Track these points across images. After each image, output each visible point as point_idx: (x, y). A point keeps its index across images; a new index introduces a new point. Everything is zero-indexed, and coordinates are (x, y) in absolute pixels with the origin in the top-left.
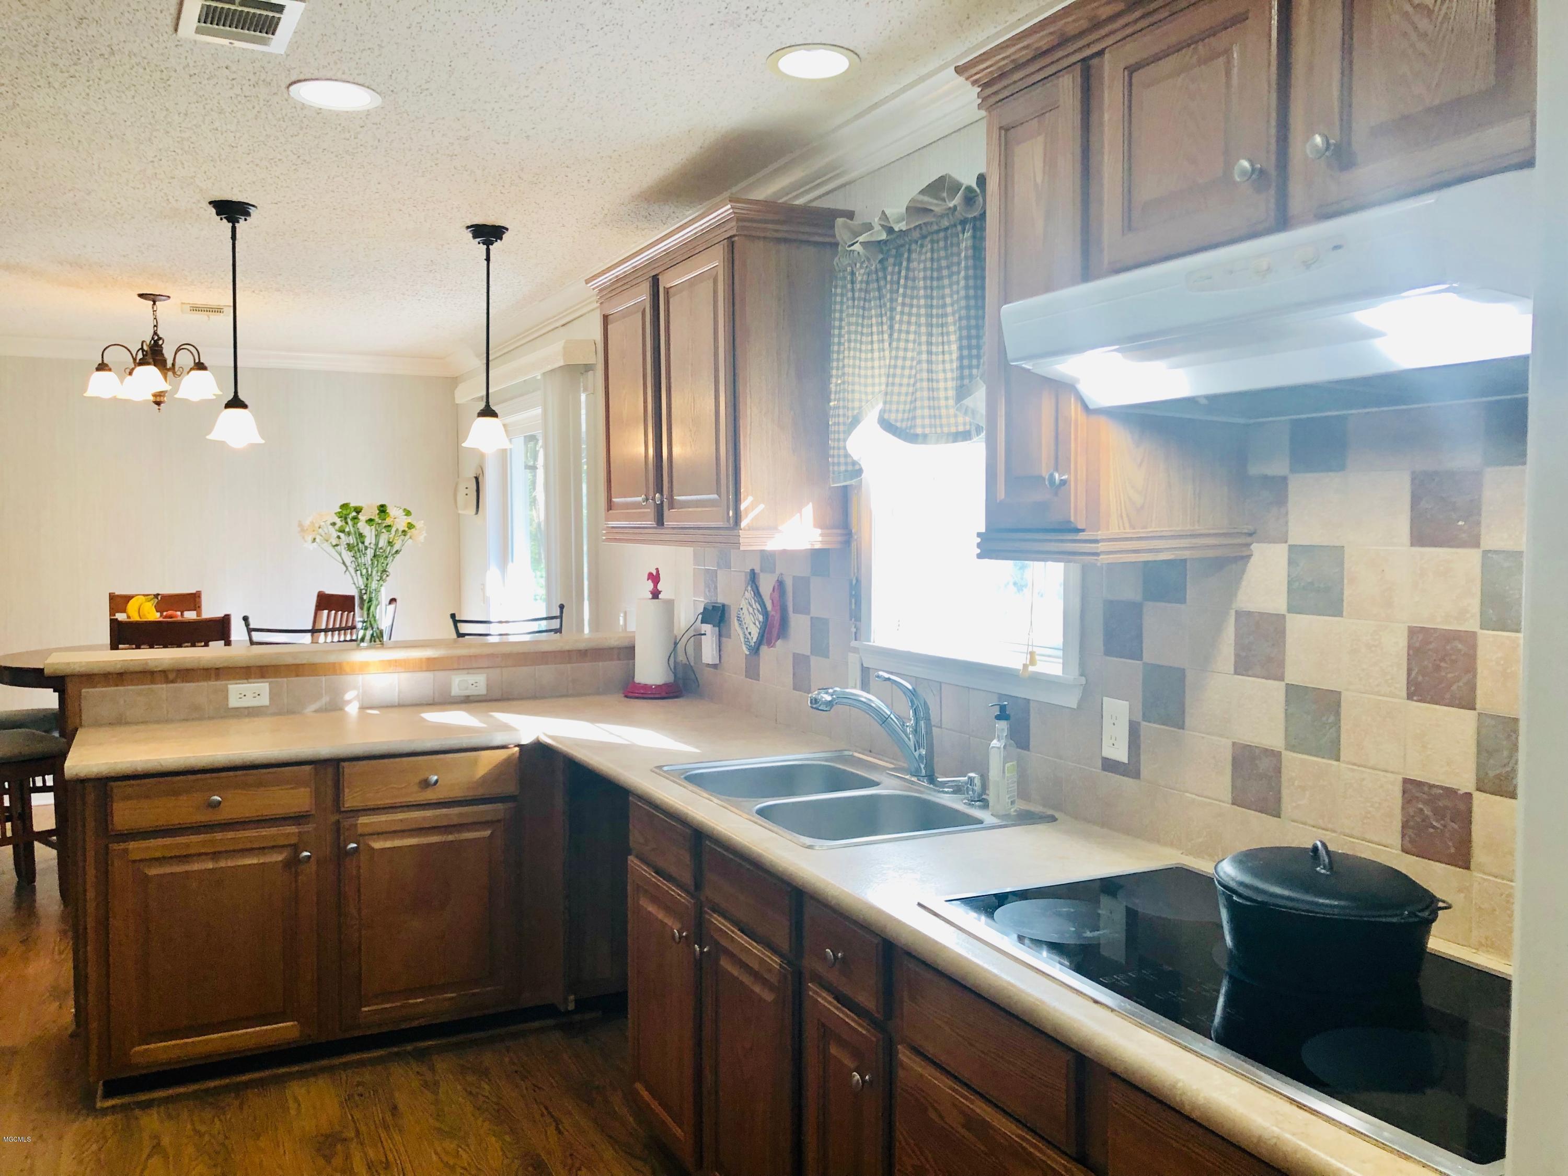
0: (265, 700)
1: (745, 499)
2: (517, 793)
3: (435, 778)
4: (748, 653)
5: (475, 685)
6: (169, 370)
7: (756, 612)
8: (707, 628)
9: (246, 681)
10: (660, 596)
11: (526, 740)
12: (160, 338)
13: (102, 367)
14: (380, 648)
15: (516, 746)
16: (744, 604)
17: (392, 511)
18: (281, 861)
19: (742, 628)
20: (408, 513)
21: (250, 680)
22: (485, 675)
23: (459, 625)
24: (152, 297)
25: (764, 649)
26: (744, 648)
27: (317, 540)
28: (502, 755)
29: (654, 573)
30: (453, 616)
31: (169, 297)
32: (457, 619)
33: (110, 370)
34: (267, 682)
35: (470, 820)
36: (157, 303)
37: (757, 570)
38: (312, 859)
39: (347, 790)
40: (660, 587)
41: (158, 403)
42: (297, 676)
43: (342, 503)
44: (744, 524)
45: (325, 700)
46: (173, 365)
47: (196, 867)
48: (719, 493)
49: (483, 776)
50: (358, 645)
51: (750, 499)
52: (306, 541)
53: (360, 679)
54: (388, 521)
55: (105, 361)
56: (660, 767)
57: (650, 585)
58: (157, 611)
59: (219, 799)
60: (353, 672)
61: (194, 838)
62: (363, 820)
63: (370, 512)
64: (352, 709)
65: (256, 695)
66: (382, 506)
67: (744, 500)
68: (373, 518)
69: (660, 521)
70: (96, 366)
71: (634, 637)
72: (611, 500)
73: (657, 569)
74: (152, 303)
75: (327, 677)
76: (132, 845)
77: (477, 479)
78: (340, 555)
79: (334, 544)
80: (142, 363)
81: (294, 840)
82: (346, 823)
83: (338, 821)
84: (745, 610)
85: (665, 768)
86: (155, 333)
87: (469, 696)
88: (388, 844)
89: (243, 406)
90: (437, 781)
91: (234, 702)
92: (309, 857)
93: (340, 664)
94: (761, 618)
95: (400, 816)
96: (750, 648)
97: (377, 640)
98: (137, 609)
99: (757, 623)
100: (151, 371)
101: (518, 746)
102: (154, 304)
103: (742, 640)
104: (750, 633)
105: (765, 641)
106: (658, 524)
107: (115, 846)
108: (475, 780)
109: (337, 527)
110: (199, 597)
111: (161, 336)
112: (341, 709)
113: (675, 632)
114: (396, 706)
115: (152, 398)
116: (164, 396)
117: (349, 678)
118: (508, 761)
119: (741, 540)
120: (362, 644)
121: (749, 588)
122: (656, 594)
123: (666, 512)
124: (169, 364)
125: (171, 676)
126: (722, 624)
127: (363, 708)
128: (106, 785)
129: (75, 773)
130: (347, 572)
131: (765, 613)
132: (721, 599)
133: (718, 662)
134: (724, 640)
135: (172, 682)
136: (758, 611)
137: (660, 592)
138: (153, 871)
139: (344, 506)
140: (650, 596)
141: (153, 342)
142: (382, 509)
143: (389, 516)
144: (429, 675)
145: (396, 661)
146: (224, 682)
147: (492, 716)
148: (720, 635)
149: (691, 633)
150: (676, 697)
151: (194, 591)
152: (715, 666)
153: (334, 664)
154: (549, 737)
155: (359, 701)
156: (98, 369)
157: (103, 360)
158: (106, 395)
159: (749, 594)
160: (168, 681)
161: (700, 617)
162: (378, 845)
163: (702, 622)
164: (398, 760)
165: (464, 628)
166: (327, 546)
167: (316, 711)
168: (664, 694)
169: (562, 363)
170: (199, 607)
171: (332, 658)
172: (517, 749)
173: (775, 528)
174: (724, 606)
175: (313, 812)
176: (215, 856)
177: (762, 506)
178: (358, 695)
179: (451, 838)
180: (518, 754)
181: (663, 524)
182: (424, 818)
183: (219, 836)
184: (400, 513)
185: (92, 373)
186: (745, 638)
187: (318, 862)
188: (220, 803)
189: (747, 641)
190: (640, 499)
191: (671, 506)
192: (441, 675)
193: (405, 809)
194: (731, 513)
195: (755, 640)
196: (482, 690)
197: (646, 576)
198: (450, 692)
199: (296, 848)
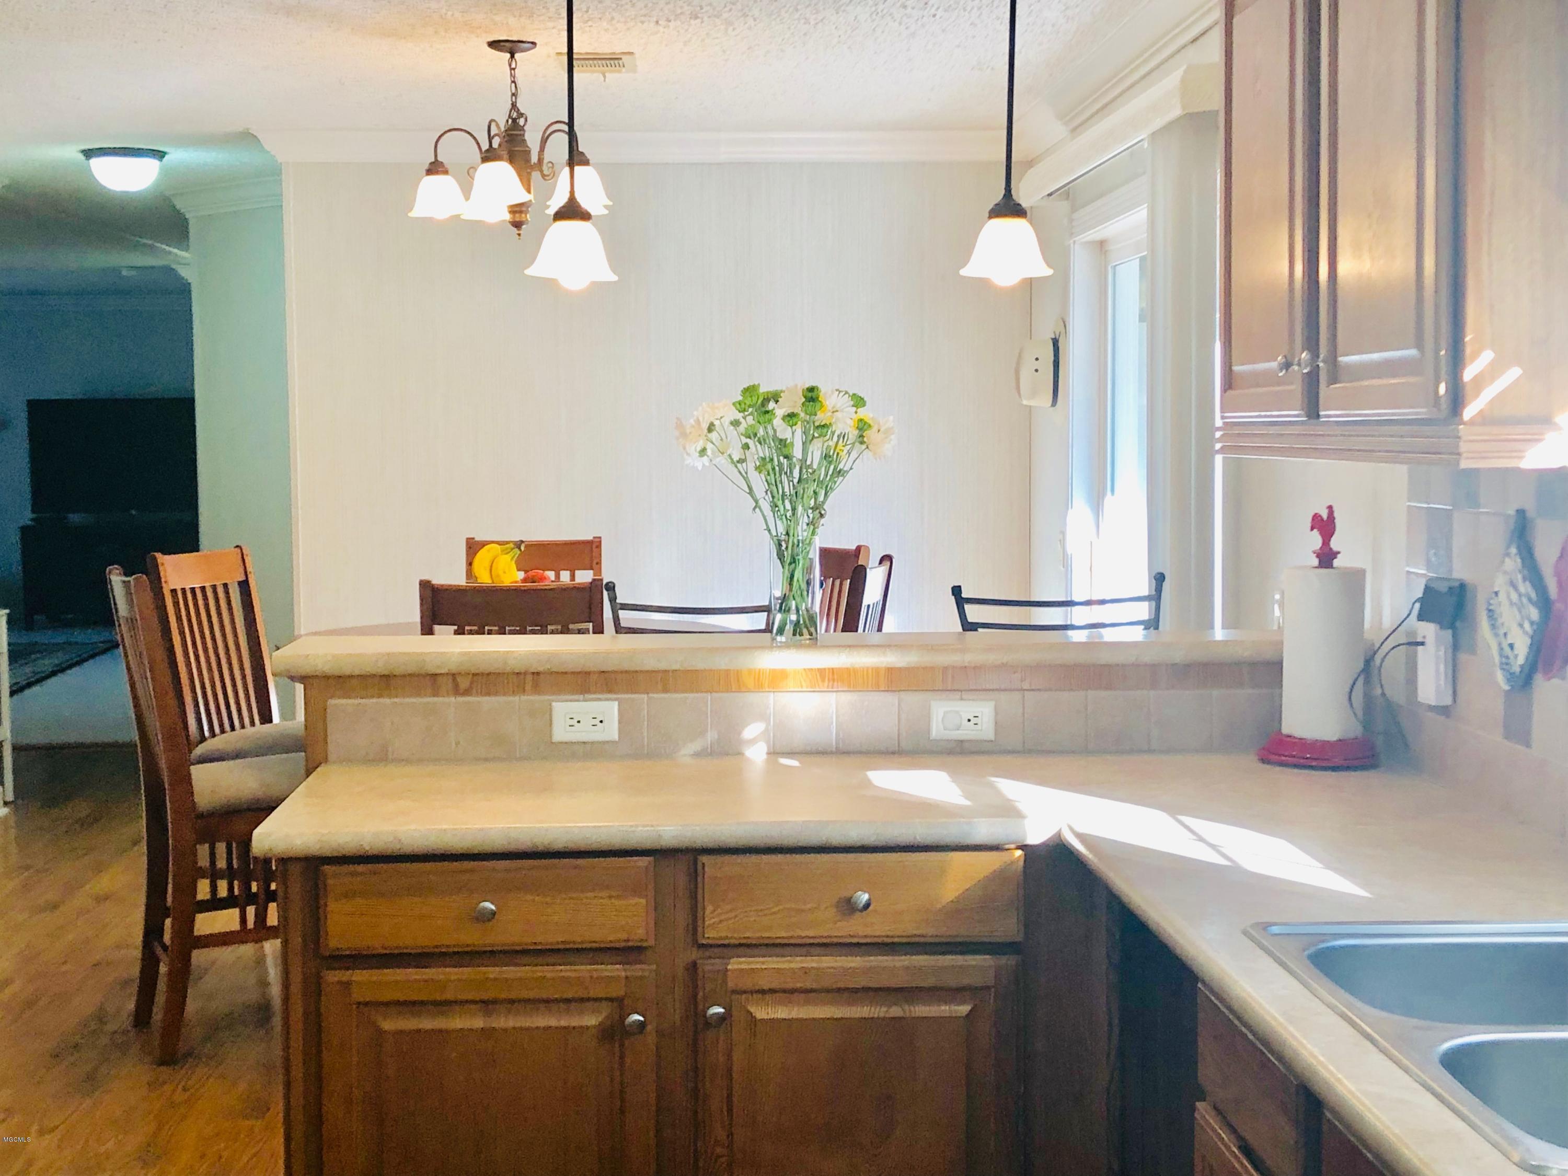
0: (611, 731)
1: (1476, 355)
2: (1019, 938)
3: (865, 897)
4: (1507, 688)
5: (974, 721)
6: (532, 167)
7: (1525, 600)
8: (1428, 630)
9: (581, 697)
10: (1336, 563)
11: (1036, 836)
12: (521, 115)
13: (435, 168)
14: (809, 646)
15: (1019, 848)
16: (1500, 583)
17: (830, 400)
18: (594, 1027)
19: (1496, 635)
20: (859, 402)
21: (588, 696)
22: (992, 704)
23: (968, 608)
24: (507, 44)
25: (1539, 679)
26: (1500, 677)
27: (709, 452)
28: (988, 862)
29: (1325, 515)
30: (956, 591)
31: (534, 43)
32: (964, 595)
33: (446, 172)
34: (616, 700)
35: (930, 982)
36: (517, 56)
37: (1531, 514)
38: (649, 1028)
39: (709, 908)
40: (1334, 544)
41: (517, 225)
42: (665, 690)
43: (746, 386)
44: (1469, 413)
45: (711, 736)
46: (540, 160)
47: (457, 1022)
48: (1419, 345)
49: (957, 900)
50: (774, 639)
51: (1487, 356)
52: (688, 454)
53: (772, 700)
54: (821, 417)
55: (439, 159)
56: (1265, 926)
57: (1315, 540)
58: (519, 570)
59: (493, 907)
60: (759, 687)
61: (454, 973)
62: (736, 964)
63: (792, 402)
64: (757, 754)
65: (597, 722)
66: (811, 389)
67: (1472, 361)
68: (795, 411)
69: (1313, 411)
70: (427, 166)
71: (1282, 643)
72: (1230, 370)
73: (1330, 508)
74: (508, 55)
75: (714, 694)
76: (359, 976)
77: (1055, 342)
78: (746, 479)
79: (736, 458)
80: (489, 156)
81: (617, 991)
82: (709, 966)
83: (694, 965)
84: (1502, 596)
85: (1275, 929)
86: (514, 105)
87: (962, 741)
88: (781, 1013)
89: (585, 216)
90: (867, 906)
91: (561, 733)
92: (642, 1026)
93: (738, 673)
94: (1534, 614)
95: (812, 962)
96: (1511, 677)
97: (805, 631)
98: (487, 565)
99: (1527, 626)
100: (502, 170)
101: (1022, 847)
102: (512, 56)
103: (1497, 659)
104: (1511, 646)
105: (1540, 666)
106: (1309, 416)
107: (333, 977)
108: (939, 906)
109: (742, 428)
110: (599, 546)
111: (522, 111)
112: (740, 754)
113: (1366, 636)
114: (832, 753)
115: (508, 217)
116: (526, 212)
117: (754, 698)
118: (1000, 876)
119: (1463, 447)
120: (779, 638)
121: (1513, 550)
122: (1326, 557)
123: (1324, 391)
124: (534, 159)
125: (464, 683)
126: (1458, 624)
127: (774, 753)
128: (317, 869)
129: (267, 847)
130: (757, 510)
131: (1544, 603)
132: (1460, 572)
133: (1448, 701)
134: (1463, 657)
135: (467, 692)
136: (1530, 600)
137: (1335, 555)
138: (388, 1025)
139: (750, 391)
140: (1316, 562)
141: (510, 121)
142: (811, 396)
143: (822, 406)
144: (891, 699)
145: (832, 670)
146: (547, 697)
147: (992, 786)
148: (1456, 647)
149: (1400, 637)
150: (1364, 768)
151: (590, 538)
152: (1444, 711)
153: (727, 672)
154: (1079, 836)
155: (768, 743)
156: (429, 172)
157: (436, 156)
158: (441, 213)
159: (1513, 563)
160: (457, 691)
161: (1417, 605)
162: (762, 1012)
163: (1421, 618)
164: (798, 858)
165: (974, 613)
166: (722, 461)
167: (697, 755)
168: (1338, 761)
169: (1177, 112)
170: (599, 563)
171: (722, 663)
172: (1019, 853)
173: (1546, 421)
174: (1462, 587)
175: (651, 942)
176: (488, 1005)
177: (1515, 372)
178: (767, 730)
179: (896, 1011)
180: (1021, 863)
181: (1318, 416)
182: (846, 971)
183: (493, 972)
184: (844, 402)
185: (420, 180)
186: (1501, 656)
187: (660, 1033)
188: (494, 914)
189: (1505, 665)
190: (1274, 365)
191: (1334, 379)
192: (912, 699)
193: (818, 950)
194: (1442, 389)
195: (1521, 660)
196: (985, 729)
197: (1308, 523)
198: (929, 731)
199: (621, 1005)
